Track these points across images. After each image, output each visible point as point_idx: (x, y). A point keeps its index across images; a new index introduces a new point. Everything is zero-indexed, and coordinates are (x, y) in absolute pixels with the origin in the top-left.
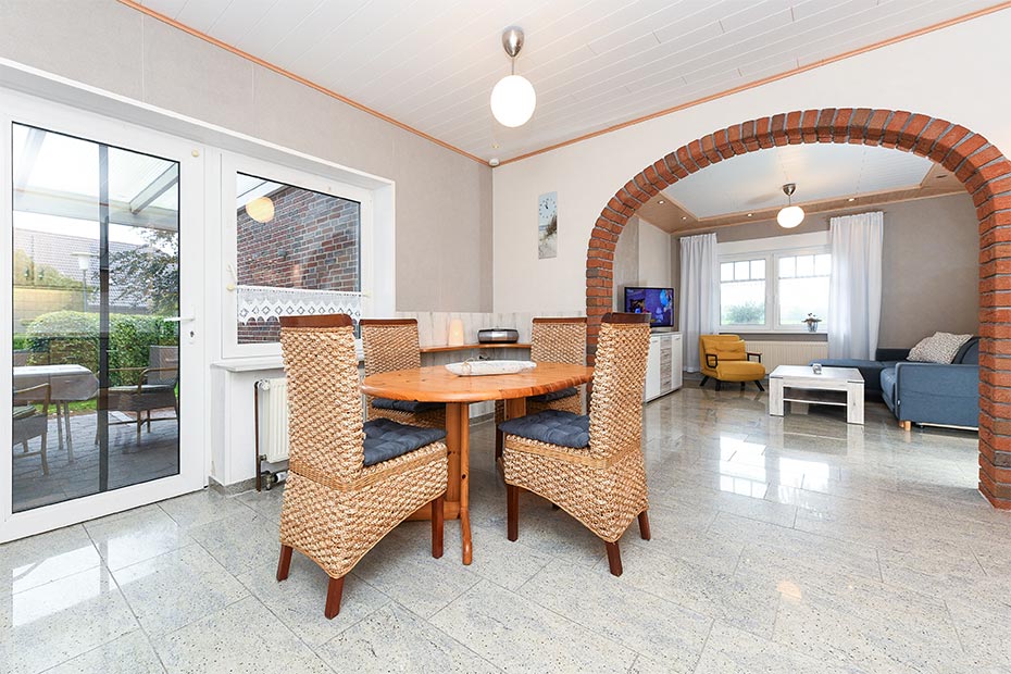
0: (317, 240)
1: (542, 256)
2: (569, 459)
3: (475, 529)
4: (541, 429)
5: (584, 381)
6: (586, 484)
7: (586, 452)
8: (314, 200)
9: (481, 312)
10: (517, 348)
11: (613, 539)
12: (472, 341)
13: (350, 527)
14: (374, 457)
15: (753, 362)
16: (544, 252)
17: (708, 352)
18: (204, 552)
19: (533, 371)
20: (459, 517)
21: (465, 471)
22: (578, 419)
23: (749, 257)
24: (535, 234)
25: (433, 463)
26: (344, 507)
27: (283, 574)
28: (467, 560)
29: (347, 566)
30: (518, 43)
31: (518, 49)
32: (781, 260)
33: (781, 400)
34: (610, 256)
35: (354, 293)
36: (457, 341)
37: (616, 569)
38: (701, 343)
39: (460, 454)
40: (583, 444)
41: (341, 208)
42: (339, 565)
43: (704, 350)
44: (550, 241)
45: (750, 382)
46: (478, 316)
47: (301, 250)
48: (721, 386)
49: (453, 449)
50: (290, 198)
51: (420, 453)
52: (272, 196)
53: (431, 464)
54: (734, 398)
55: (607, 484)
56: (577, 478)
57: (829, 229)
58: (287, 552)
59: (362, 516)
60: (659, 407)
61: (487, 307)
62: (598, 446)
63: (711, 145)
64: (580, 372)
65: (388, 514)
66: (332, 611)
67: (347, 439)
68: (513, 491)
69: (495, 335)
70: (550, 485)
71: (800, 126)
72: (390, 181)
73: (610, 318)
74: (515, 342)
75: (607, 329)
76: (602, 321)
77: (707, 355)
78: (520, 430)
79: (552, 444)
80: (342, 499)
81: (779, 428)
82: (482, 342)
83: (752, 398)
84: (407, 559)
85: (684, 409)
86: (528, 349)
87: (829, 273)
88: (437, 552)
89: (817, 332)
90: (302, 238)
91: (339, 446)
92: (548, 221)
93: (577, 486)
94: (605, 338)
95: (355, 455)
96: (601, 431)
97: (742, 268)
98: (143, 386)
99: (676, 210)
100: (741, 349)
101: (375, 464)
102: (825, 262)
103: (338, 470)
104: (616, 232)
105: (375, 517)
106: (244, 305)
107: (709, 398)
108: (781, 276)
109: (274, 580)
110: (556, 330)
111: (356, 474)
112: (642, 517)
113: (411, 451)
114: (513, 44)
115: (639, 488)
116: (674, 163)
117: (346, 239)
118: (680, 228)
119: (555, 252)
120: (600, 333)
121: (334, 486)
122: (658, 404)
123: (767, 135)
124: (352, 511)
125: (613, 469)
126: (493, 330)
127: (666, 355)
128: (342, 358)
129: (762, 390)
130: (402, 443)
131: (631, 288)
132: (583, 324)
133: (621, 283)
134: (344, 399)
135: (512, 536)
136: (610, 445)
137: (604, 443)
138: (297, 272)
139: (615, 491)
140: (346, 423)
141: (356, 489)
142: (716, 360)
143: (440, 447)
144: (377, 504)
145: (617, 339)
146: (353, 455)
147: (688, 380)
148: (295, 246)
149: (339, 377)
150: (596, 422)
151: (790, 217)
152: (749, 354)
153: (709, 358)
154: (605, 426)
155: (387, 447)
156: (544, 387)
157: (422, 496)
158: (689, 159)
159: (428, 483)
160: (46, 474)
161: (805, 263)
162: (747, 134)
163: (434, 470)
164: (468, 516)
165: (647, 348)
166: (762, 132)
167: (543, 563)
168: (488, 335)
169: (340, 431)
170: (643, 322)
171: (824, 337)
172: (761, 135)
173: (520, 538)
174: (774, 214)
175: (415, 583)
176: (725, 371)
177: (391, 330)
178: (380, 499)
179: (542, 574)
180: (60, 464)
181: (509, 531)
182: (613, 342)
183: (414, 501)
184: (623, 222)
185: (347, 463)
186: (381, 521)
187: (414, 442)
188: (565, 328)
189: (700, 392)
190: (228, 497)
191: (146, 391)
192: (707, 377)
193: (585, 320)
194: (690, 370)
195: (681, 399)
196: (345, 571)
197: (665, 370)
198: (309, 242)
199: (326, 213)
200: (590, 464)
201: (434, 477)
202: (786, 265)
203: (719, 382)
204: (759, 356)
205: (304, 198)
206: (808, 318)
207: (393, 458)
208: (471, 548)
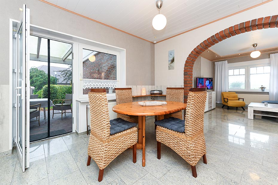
0: (106, 66)
1: (169, 69)
2: (178, 136)
3: (147, 153)
4: (168, 125)
5: (183, 109)
6: (183, 145)
7: (184, 134)
8: (105, 55)
9: (151, 85)
10: (162, 96)
11: (194, 165)
12: (149, 94)
13: (105, 154)
14: (113, 132)
15: (241, 101)
16: (170, 68)
17: (225, 97)
18: (70, 153)
19: (166, 105)
20: (142, 149)
21: (144, 135)
22: (181, 121)
23: (239, 68)
24: (167, 63)
25: (133, 134)
26: (104, 148)
27: (88, 164)
28: (144, 165)
29: (105, 166)
30: (161, 5)
31: (161, 6)
32: (251, 68)
33: (252, 114)
34: (192, 69)
35: (115, 80)
36: (144, 94)
37: (195, 175)
38: (222, 94)
39: (142, 129)
40: (183, 132)
41: (112, 57)
42: (102, 166)
43: (223, 97)
44: (172, 65)
45: (240, 107)
46: (150, 86)
47: (102, 69)
48: (229, 108)
49: (140, 128)
50: (100, 55)
51: (129, 131)
52: (95, 55)
53: (132, 134)
54: (234, 112)
55: (192, 146)
56: (180, 142)
57: (269, 58)
58: (90, 158)
59: (109, 151)
60: (208, 114)
61: (153, 84)
62: (188, 133)
63: (228, 32)
64: (181, 106)
65: (118, 150)
66: (100, 179)
67: (104, 127)
68: (159, 144)
69: (155, 92)
70: (171, 144)
71: (263, 22)
72: (124, 49)
73: (192, 90)
74: (161, 94)
75: (191, 93)
76: (189, 91)
77: (224, 98)
78: (161, 125)
79: (172, 130)
80: (103, 145)
81: (251, 123)
82: (151, 94)
83: (241, 112)
84: (125, 162)
85: (216, 115)
86: (165, 96)
87: (270, 72)
88: (135, 161)
89: (265, 92)
90: (102, 66)
91: (103, 129)
92: (171, 59)
93: (180, 145)
94: (191, 97)
95: (107, 131)
96: (189, 128)
97: (237, 71)
98: (63, 104)
99: (213, 54)
100: (237, 97)
101: (114, 134)
102: (268, 69)
103: (102, 136)
104: (193, 61)
105: (114, 151)
106: (85, 84)
107: (225, 112)
108: (251, 73)
109: (86, 165)
110: (174, 91)
111: (107, 138)
112: (204, 157)
113: (126, 130)
114: (159, 5)
115: (203, 146)
116: (214, 38)
117: (113, 66)
118: (215, 60)
119: (174, 68)
120: (189, 95)
121: (101, 141)
122: (208, 113)
123: (249, 27)
124: (106, 149)
125: (193, 140)
126: (154, 91)
127: (210, 98)
128: (103, 102)
129: (244, 110)
130: (123, 127)
131: (198, 78)
132: (183, 89)
133: (195, 76)
134: (104, 114)
135: (159, 157)
136: (192, 133)
137: (190, 132)
138: (103, 74)
139: (194, 148)
140: (104, 122)
141: (108, 142)
142: (228, 100)
143: (135, 129)
144: (114, 147)
145: (195, 97)
146: (107, 132)
147: (217, 105)
148: (101, 68)
149: (102, 108)
150: (187, 125)
151: (255, 54)
152: (239, 98)
153: (225, 99)
154: (191, 126)
155: (118, 129)
156: (169, 111)
157: (129, 144)
158: (219, 37)
159: (131, 140)
160: (40, 126)
161: (260, 69)
162: (241, 27)
163: (133, 136)
164: (145, 149)
165: (206, 99)
166: (247, 26)
167: (169, 169)
168: (153, 92)
169: (103, 124)
170: (204, 91)
171: (268, 93)
172: (247, 27)
173: (161, 158)
174: (249, 53)
175: (127, 172)
176: (231, 103)
177: (124, 91)
178: (115, 145)
179: (168, 173)
180: (43, 123)
181: (157, 155)
182: (193, 98)
183: (127, 146)
184: (196, 58)
185: (105, 134)
186: (116, 152)
187: (127, 127)
188: (177, 91)
189: (222, 110)
190: (79, 136)
191: (64, 105)
192: (224, 105)
193: (183, 88)
194: (218, 102)
195: (215, 112)
196: (104, 167)
197: (210, 103)
198: (104, 67)
199: (108, 59)
200: (185, 138)
201: (133, 138)
202: (252, 70)
203: (229, 107)
204: (243, 99)
205: (103, 55)
206: (261, 87)
207: (120, 132)
208: (145, 161)
